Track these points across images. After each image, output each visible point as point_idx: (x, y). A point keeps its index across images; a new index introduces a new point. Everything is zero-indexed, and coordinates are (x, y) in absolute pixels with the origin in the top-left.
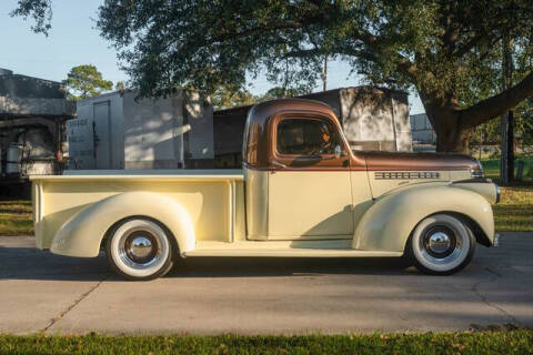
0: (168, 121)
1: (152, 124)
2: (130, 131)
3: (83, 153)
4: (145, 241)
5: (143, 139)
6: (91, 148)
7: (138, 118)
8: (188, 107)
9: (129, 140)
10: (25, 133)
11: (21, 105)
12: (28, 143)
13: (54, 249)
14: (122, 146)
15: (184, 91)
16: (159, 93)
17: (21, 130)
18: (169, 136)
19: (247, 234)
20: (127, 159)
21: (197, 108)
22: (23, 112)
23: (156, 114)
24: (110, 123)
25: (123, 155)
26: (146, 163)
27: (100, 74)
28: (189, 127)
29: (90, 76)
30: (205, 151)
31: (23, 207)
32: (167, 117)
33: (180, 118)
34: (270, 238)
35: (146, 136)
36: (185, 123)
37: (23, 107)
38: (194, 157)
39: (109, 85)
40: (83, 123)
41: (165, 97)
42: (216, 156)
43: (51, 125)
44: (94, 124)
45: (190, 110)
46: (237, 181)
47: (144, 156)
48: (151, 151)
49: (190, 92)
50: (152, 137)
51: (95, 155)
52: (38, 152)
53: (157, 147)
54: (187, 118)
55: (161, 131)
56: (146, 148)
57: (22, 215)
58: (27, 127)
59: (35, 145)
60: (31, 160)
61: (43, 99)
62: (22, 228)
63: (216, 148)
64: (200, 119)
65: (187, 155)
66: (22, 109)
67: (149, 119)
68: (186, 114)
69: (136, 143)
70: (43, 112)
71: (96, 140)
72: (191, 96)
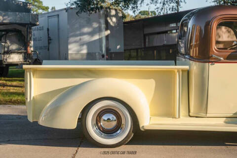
0: (96, 28)
1: (86, 30)
2: (72, 34)
3: (41, 48)
4: (112, 117)
5: (80, 39)
6: (47, 44)
7: (77, 26)
8: (108, 19)
9: (71, 39)
10: (6, 34)
11: (3, 17)
12: (8, 42)
13: (42, 121)
14: (67, 44)
15: (106, 8)
16: (92, 9)
17: (3, 33)
18: (96, 37)
19: (189, 112)
20: (70, 52)
21: (114, 19)
22: (5, 21)
23: (89, 23)
24: (59, 29)
25: (67, 50)
26: (82, 55)
27: (41, 2)
28: (108, 32)
29: (36, 3)
30: (118, 47)
31: (4, 82)
32: (95, 25)
33: (103, 26)
34: (208, 115)
35: (81, 37)
36: (107, 29)
37: (5, 18)
38: (112, 51)
39: (47, 8)
40: (41, 29)
41: (96, 12)
42: (125, 50)
43: (23, 29)
44: (48, 30)
45: (109, 21)
46: (183, 71)
47: (81, 50)
48: (85, 47)
49: (110, 9)
50: (86, 38)
51: (48, 50)
52: (14, 47)
53: (89, 44)
54: (108, 26)
55: (92, 34)
56: (82, 45)
57: (5, 88)
58: (7, 31)
59: (12, 43)
60: (9, 52)
61: (17, 13)
62: (7, 98)
63: (125, 45)
64: (115, 26)
65: (107, 49)
66: (4, 20)
67: (84, 27)
68: (107, 23)
69: (75, 42)
70: (17, 22)
71: (49, 39)
72: (110, 12)
